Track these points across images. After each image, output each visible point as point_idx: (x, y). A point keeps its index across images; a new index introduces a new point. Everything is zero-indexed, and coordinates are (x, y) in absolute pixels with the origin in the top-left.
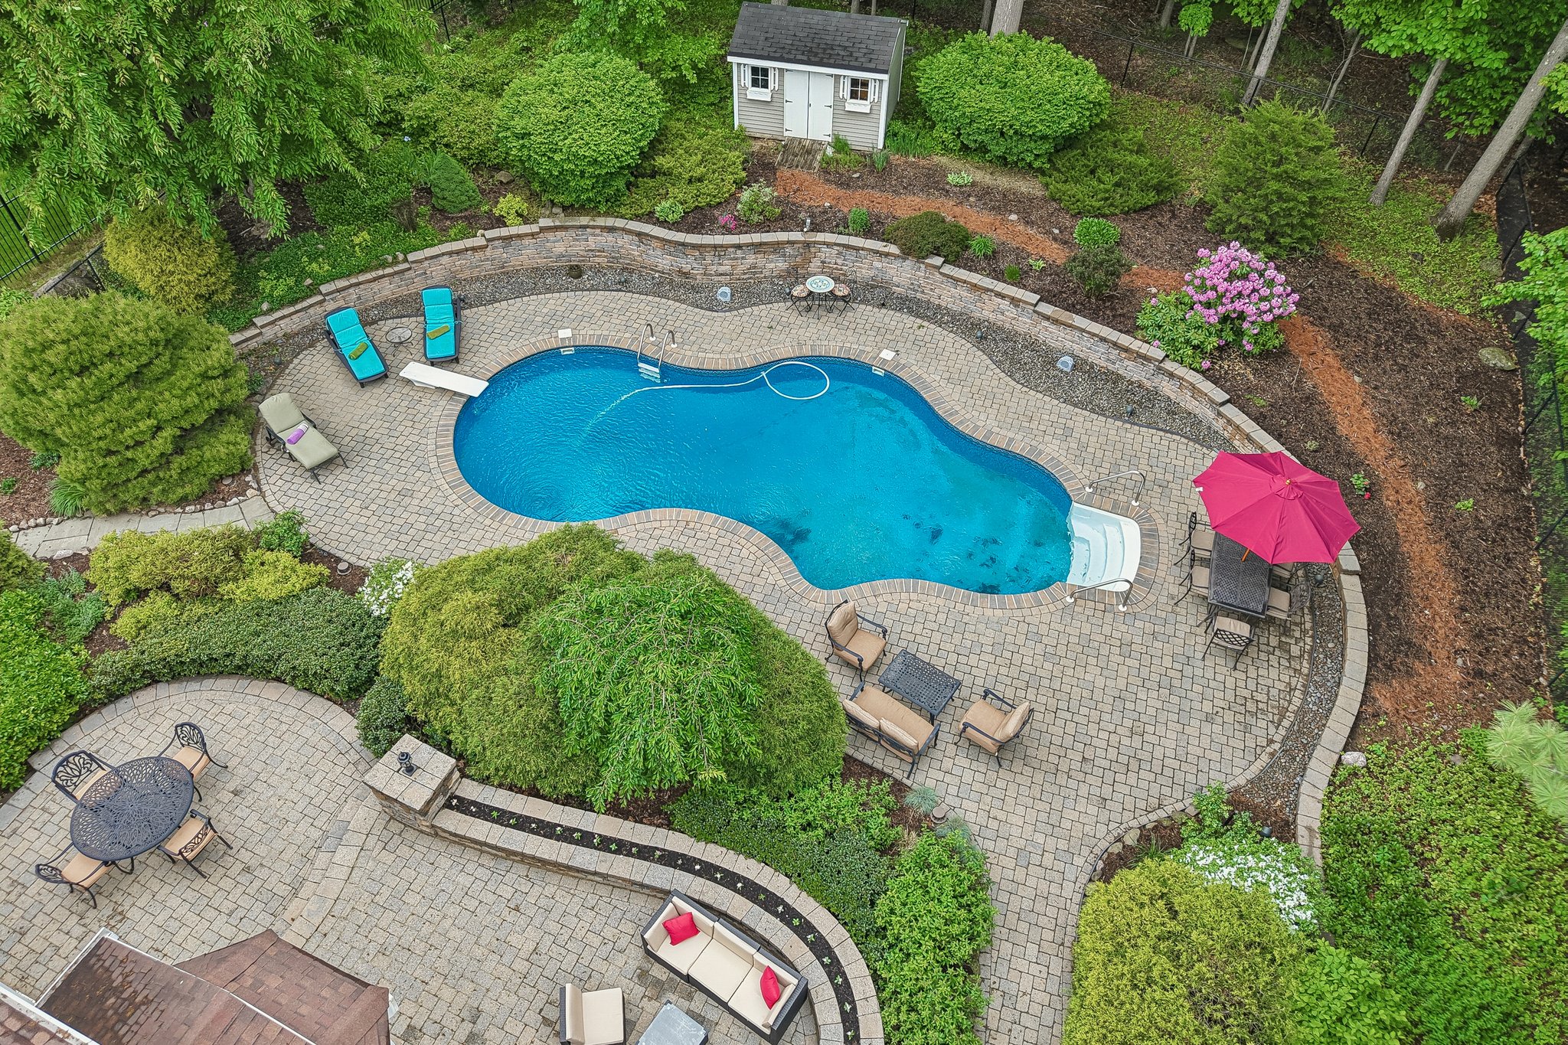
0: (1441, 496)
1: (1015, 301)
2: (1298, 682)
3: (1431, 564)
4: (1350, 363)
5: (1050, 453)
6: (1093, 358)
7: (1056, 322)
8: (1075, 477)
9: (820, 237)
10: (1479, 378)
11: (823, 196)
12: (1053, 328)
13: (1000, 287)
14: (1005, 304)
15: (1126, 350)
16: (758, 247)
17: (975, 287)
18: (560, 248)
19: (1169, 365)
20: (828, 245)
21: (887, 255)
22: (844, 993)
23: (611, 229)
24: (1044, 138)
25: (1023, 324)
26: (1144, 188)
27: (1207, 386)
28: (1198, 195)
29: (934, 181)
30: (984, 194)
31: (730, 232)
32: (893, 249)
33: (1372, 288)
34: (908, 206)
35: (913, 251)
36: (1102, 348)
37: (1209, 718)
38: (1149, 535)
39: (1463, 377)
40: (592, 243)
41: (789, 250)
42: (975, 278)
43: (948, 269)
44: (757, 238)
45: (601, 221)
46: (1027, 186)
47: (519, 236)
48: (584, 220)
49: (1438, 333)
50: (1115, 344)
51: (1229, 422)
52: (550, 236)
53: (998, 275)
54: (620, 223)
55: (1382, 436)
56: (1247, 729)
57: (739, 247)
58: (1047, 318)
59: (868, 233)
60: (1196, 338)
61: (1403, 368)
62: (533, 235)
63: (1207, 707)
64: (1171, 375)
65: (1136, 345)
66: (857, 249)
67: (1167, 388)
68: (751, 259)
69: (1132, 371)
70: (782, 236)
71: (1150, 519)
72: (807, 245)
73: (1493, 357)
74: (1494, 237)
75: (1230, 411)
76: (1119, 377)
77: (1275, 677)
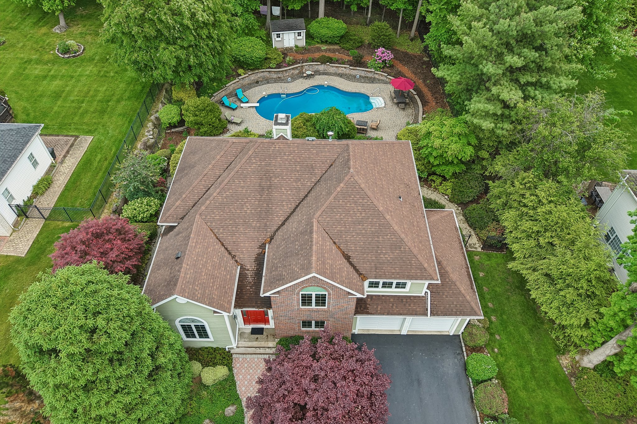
0: (424, 81)
1: (345, 68)
2: (413, 111)
3: (426, 91)
4: (404, 65)
5: (363, 91)
6: (362, 75)
7: (354, 69)
8: (368, 93)
9: (304, 64)
10: (424, 63)
11: (300, 57)
12: (353, 71)
13: (342, 66)
14: (343, 69)
15: (368, 71)
16: (293, 69)
17: (337, 67)
18: (253, 78)
19: (376, 72)
20: (306, 65)
21: (318, 65)
23: (263, 72)
24: (338, 36)
25: (348, 71)
26: (358, 42)
27: (383, 74)
28: (368, 42)
29: (319, 50)
30: (329, 50)
31: (286, 67)
32: (319, 63)
33: (403, 52)
34: (317, 55)
35: (323, 63)
36: (363, 72)
38: (384, 98)
39: (422, 63)
40: (259, 76)
41: (299, 68)
42: (336, 65)
43: (330, 65)
44: (292, 67)
45: (260, 71)
46: (336, 47)
47: (245, 77)
48: (257, 71)
49: (416, 57)
50: (366, 71)
51: (389, 78)
52: (251, 76)
53: (340, 64)
54: (264, 70)
55: (413, 75)
56: (409, 118)
57: (290, 69)
58: (352, 69)
59: (313, 62)
60: (379, 65)
61: (412, 64)
62: (248, 76)
63: (402, 116)
64: (377, 74)
65: (369, 70)
66: (312, 65)
67: (377, 76)
68: (292, 71)
69: (370, 75)
70: (297, 66)
71: (383, 96)
72: (302, 66)
73: (426, 59)
74: (419, 39)
75: (388, 77)
76: (368, 77)
77: (410, 111)
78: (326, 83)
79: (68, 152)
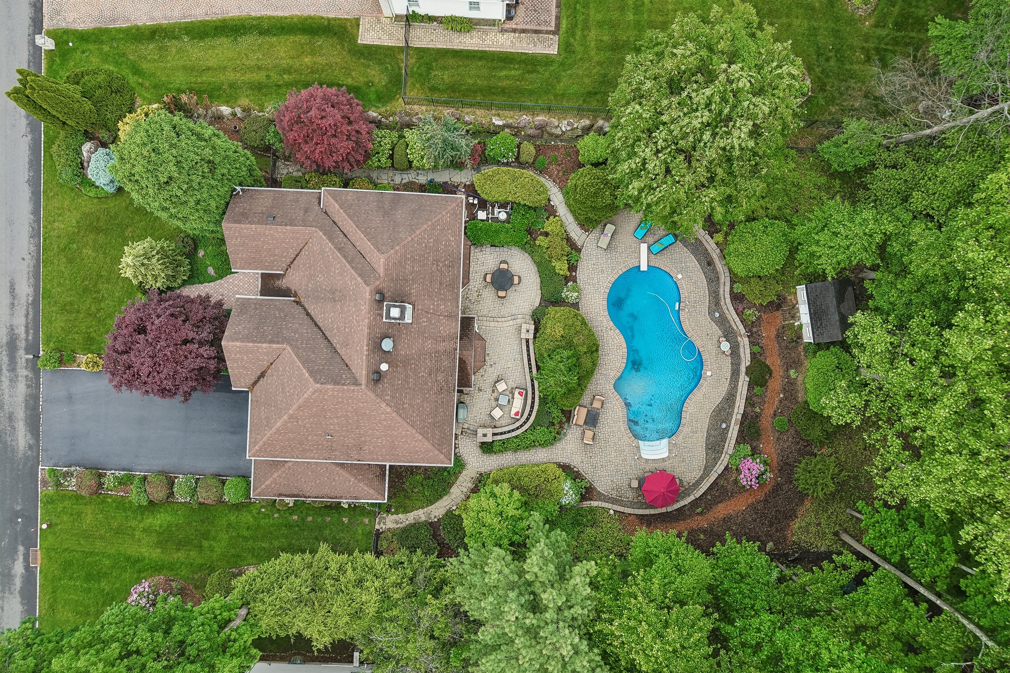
0: (703, 531)
2: (630, 499)
4: (751, 506)
5: (685, 430)
7: (736, 420)
8: (678, 439)
9: (745, 339)
11: (769, 332)
13: (743, 401)
17: (743, 392)
21: (747, 362)
22: (522, 426)
29: (792, 365)
33: (793, 511)
34: (773, 361)
35: (749, 371)
37: (612, 481)
38: (663, 460)
42: (745, 392)
49: (778, 530)
53: (749, 399)
55: (722, 515)
56: (613, 489)
58: (736, 418)
59: (753, 353)
61: (755, 520)
63: (615, 480)
65: (733, 445)
71: (669, 459)
72: (740, 336)
75: (716, 475)
77: (630, 495)
78: (709, 373)
79: (523, 31)
